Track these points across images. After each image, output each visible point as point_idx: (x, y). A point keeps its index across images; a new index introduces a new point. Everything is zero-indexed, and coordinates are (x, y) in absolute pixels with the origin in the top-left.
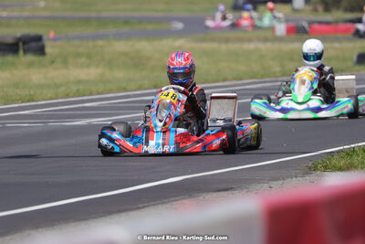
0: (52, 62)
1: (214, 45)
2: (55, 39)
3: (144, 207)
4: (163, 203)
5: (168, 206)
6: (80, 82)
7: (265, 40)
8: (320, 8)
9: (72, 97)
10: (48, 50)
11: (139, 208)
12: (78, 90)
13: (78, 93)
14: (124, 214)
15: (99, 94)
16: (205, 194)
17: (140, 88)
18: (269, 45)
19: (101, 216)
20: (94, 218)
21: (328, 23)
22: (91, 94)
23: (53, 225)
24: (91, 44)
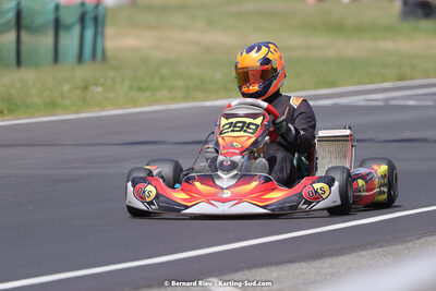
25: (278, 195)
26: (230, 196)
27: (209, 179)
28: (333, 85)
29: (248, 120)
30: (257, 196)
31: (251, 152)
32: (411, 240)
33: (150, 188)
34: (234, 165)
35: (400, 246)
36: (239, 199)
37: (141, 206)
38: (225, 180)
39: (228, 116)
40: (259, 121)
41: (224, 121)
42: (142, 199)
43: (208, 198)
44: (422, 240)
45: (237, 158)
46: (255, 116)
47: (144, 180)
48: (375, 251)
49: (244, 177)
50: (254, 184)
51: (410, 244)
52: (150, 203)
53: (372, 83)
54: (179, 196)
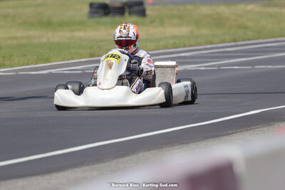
0: (152, 22)
1: (277, 10)
2: (153, 4)
3: (233, 133)
4: (248, 130)
5: (251, 132)
6: (175, 37)
9: (170, 48)
10: (148, 12)
11: (229, 134)
12: (175, 43)
13: (175, 46)
14: (217, 138)
15: (191, 46)
16: (278, 123)
17: (223, 42)
19: (200, 140)
20: (194, 142)
22: (185, 46)
23: (162, 148)
24: (181, 8)
28: (47, 61)
32: (108, 161)
35: (101, 165)
44: (115, 161)
48: (84, 168)
51: (108, 164)
53: (72, 59)
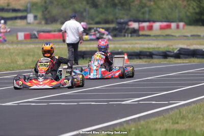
7: (12, 43)
8: (43, 22)
18: (15, 46)
21: (49, 32)
25: (55, 83)
26: (42, 83)
27: (36, 79)
29: (46, 63)
30: (49, 84)
31: (47, 72)
33: (20, 82)
34: (43, 75)
36: (45, 84)
37: (18, 87)
38: (41, 79)
39: (40, 63)
40: (48, 64)
41: (39, 64)
42: (18, 85)
43: (36, 84)
45: (44, 74)
46: (47, 62)
47: (19, 80)
49: (45, 79)
50: (48, 80)
52: (21, 86)
54: (28, 84)
